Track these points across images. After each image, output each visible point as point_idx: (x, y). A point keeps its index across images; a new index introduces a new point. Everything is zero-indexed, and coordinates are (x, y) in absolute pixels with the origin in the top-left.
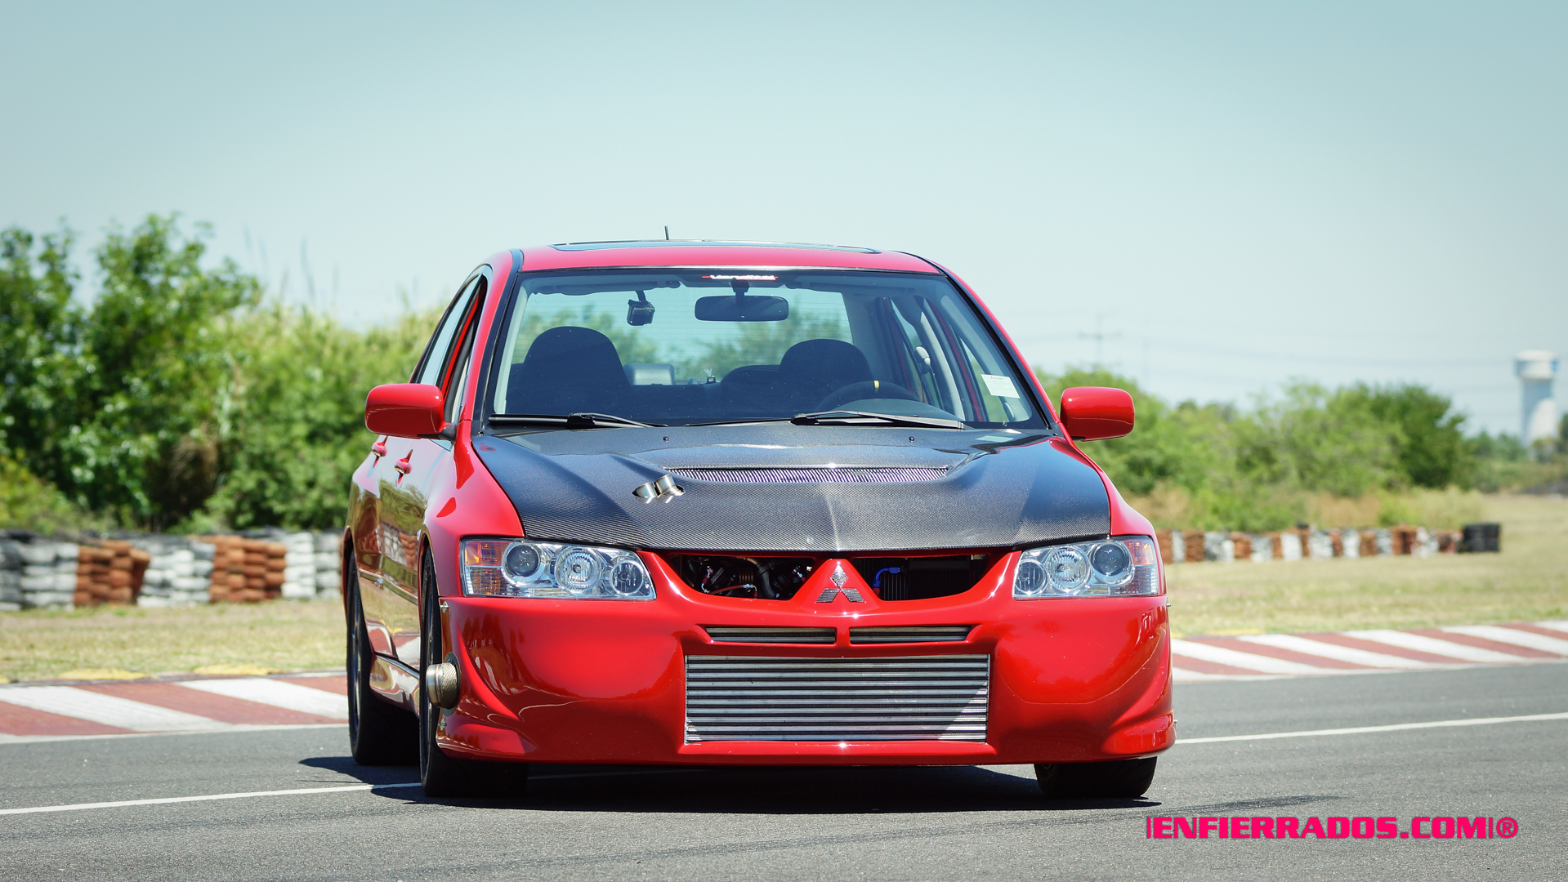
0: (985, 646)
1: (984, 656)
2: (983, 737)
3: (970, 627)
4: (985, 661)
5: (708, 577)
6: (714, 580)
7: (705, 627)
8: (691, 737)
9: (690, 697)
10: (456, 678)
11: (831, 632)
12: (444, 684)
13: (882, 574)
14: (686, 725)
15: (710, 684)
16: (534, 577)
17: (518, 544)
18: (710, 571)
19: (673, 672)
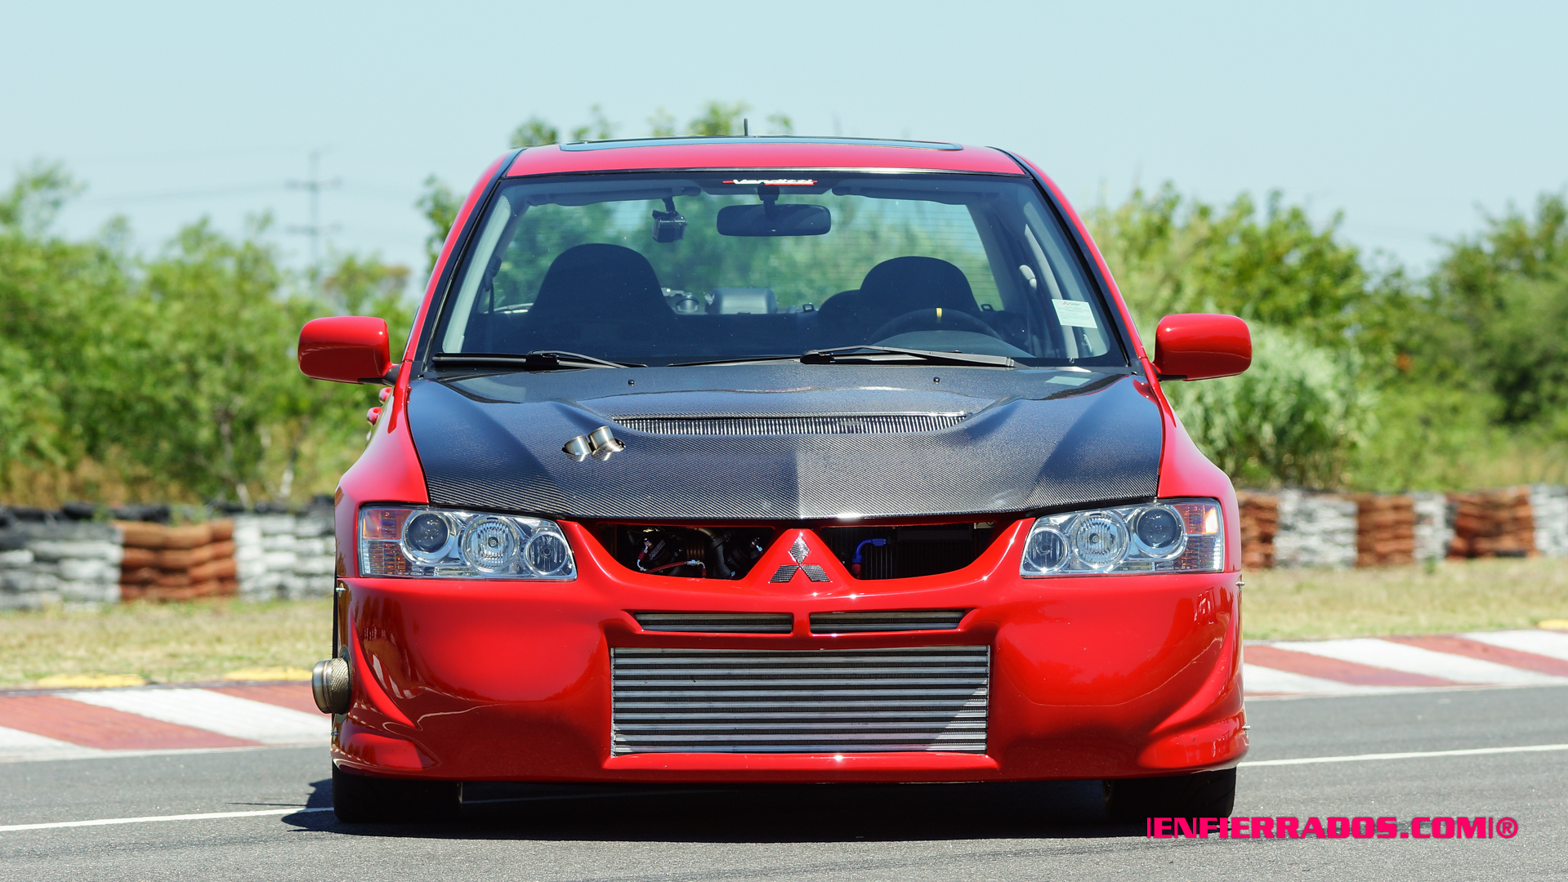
0: (983, 635)
1: (983, 648)
2: (983, 747)
3: (964, 611)
4: (983, 653)
5: (646, 551)
6: (653, 555)
7: (634, 613)
8: (619, 748)
9: (617, 700)
10: (347, 677)
11: (789, 619)
12: (334, 684)
13: (863, 549)
14: (612, 734)
15: (642, 683)
16: (442, 552)
17: (421, 512)
18: (648, 544)
19: (596, 669)
